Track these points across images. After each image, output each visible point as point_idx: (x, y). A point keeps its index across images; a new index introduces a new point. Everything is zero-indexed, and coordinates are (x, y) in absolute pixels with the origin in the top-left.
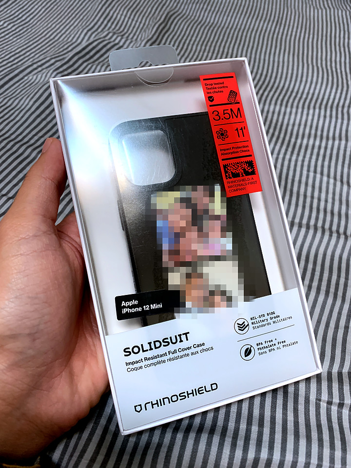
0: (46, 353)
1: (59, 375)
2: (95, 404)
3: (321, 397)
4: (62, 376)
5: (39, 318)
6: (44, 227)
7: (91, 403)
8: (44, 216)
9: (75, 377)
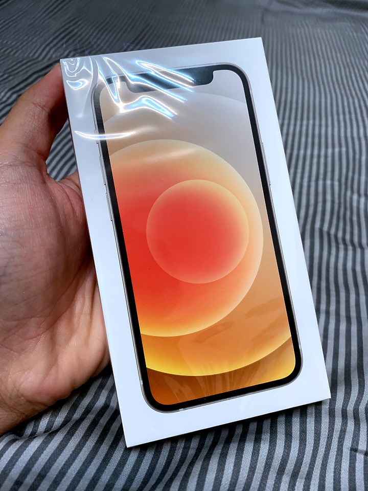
0: (16, 304)
1: (36, 337)
2: (78, 385)
3: (358, 446)
4: (39, 340)
5: (6, 258)
6: (22, 157)
7: (73, 382)
8: (26, 146)
9: (57, 347)
